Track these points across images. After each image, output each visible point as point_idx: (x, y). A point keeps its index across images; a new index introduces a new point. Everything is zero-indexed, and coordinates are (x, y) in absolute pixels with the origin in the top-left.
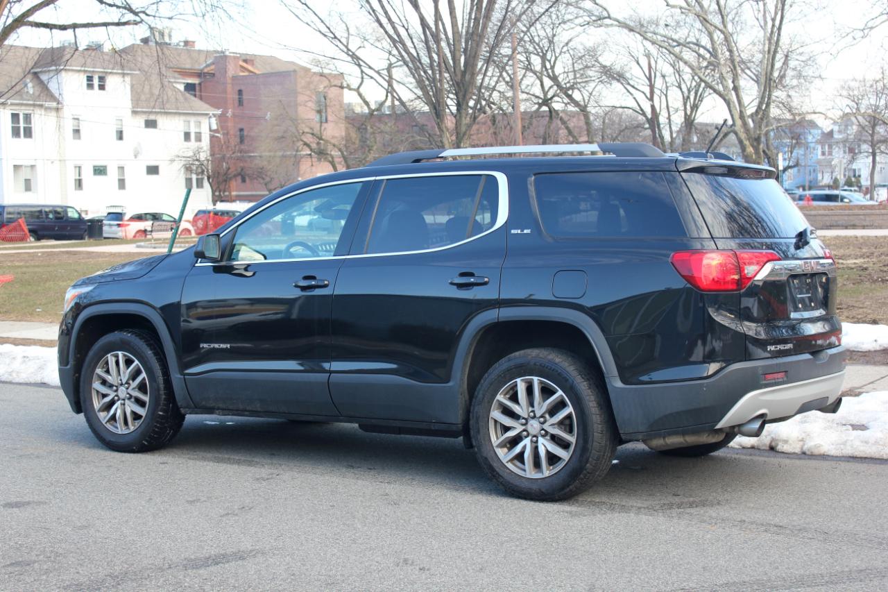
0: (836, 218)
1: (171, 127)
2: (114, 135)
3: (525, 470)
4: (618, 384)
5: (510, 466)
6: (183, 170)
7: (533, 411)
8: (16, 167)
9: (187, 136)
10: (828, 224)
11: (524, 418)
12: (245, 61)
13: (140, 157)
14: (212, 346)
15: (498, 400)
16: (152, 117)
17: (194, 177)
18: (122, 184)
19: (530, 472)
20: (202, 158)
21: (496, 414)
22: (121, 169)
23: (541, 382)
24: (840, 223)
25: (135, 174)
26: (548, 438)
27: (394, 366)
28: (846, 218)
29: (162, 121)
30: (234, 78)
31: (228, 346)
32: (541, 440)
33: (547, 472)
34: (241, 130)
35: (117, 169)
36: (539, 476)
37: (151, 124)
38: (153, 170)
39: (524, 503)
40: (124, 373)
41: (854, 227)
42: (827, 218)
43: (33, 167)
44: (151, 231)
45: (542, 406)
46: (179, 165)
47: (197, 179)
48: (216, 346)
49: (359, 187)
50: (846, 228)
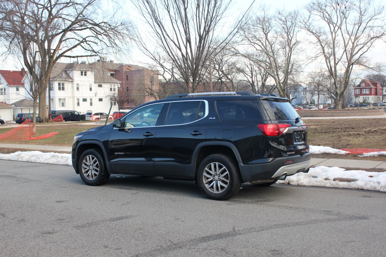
0: (308, 114)
1: (106, 87)
2: (89, 89)
3: (214, 191)
4: (242, 164)
5: (209, 190)
6: (110, 100)
7: (216, 173)
8: (60, 99)
9: (111, 89)
10: (305, 115)
11: (213, 175)
12: (129, 67)
13: (97, 96)
14: (118, 153)
15: (205, 170)
16: (100, 84)
17: (113, 102)
18: (91, 104)
19: (215, 192)
20: (116, 96)
21: (205, 174)
22: (91, 99)
23: (218, 164)
24: (309, 115)
25: (95, 101)
26: (221, 181)
27: (173, 159)
28: (311, 114)
29: (104, 85)
30: (125, 72)
31: (123, 153)
32: (218, 182)
33: (220, 191)
34: (127, 87)
35: (90, 99)
36: (218, 193)
37: (100, 86)
38: (101, 100)
39: (214, 201)
40: (92, 162)
41: (313, 116)
42: (305, 114)
43: (64, 99)
44: (100, 118)
45: (219, 172)
46: (108, 98)
47: (114, 103)
48: (120, 153)
49: (163, 105)
50: (311, 117)
